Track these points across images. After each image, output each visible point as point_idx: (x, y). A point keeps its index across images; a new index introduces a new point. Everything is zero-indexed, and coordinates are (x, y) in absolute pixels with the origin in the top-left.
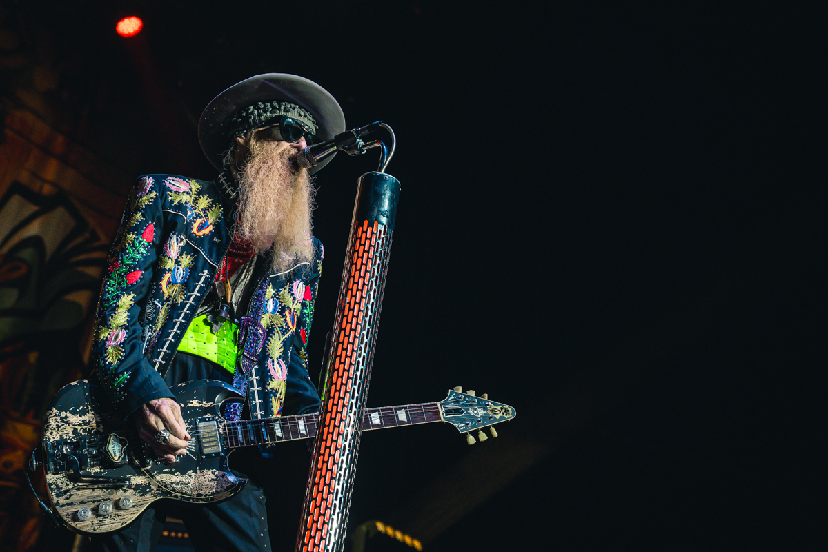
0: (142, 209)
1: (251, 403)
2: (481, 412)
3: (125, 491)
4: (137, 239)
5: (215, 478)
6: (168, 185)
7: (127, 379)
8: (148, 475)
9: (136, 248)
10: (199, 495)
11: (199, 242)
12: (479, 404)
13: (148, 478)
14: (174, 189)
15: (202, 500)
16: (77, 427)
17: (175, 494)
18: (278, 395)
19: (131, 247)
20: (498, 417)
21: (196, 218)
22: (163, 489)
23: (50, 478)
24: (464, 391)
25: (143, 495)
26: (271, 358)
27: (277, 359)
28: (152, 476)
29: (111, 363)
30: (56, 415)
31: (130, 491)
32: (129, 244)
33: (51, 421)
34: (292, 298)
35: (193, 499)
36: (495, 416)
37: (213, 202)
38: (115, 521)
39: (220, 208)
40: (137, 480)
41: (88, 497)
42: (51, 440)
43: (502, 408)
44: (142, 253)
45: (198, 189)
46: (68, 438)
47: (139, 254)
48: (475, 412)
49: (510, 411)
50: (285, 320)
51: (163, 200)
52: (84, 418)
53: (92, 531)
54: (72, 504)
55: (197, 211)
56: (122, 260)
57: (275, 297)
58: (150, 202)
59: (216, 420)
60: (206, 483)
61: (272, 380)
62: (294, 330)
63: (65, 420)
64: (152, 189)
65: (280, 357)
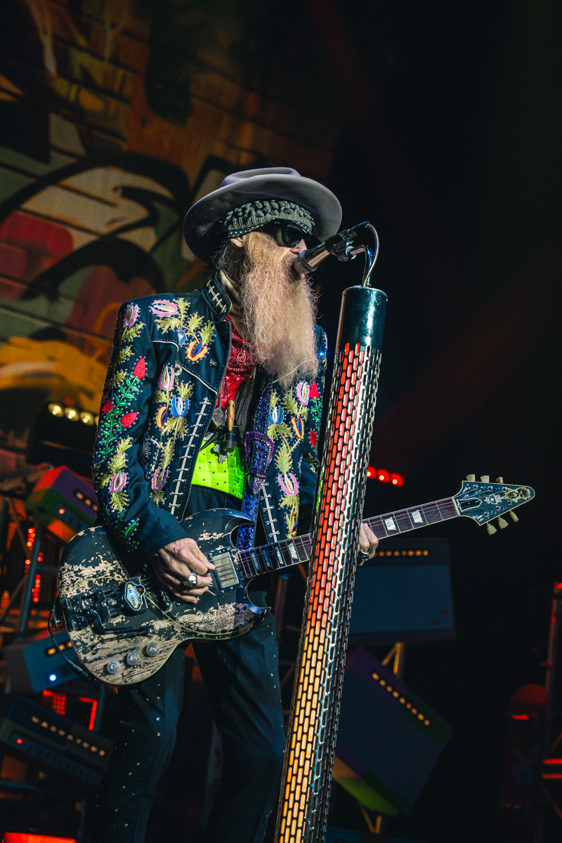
0: (131, 343)
1: (265, 524)
2: (498, 499)
3: (150, 637)
4: (129, 377)
5: (237, 611)
6: (155, 312)
7: (136, 527)
8: (170, 618)
9: (128, 387)
10: (224, 631)
11: (196, 367)
12: (495, 491)
13: (171, 621)
14: (161, 315)
15: (227, 635)
16: (91, 579)
17: (199, 633)
18: (292, 512)
19: (124, 386)
20: (516, 500)
21: (189, 342)
22: (187, 630)
23: (74, 635)
24: (478, 479)
25: (169, 639)
26: (281, 473)
27: (287, 473)
28: (175, 619)
29: (117, 511)
30: (69, 570)
31: (155, 637)
32: (121, 383)
33: (65, 577)
34: (297, 403)
35: (218, 636)
36: (513, 500)
37: (204, 321)
38: (145, 670)
39: (212, 325)
40: (160, 624)
41: (114, 650)
42: (69, 596)
43: (519, 491)
44: (134, 392)
45: (187, 307)
46: (84, 591)
47: (132, 393)
48: (492, 500)
49: (529, 492)
50: (292, 429)
51: (152, 331)
52: (97, 568)
53: (123, 683)
54: (100, 658)
55: (188, 334)
56: (114, 401)
57: (279, 404)
58: (138, 334)
59: (229, 551)
60: (229, 618)
61: (284, 497)
62: (302, 437)
63: (79, 574)
64: (139, 320)
65: (290, 470)
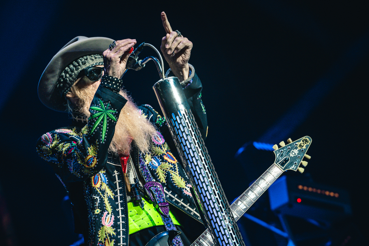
2: (296, 151)
12: (292, 148)
24: (279, 146)
27: (186, 186)
36: (303, 148)
43: (303, 141)
48: (293, 153)
49: (308, 139)
50: (169, 162)
62: (176, 161)
65: (186, 183)
